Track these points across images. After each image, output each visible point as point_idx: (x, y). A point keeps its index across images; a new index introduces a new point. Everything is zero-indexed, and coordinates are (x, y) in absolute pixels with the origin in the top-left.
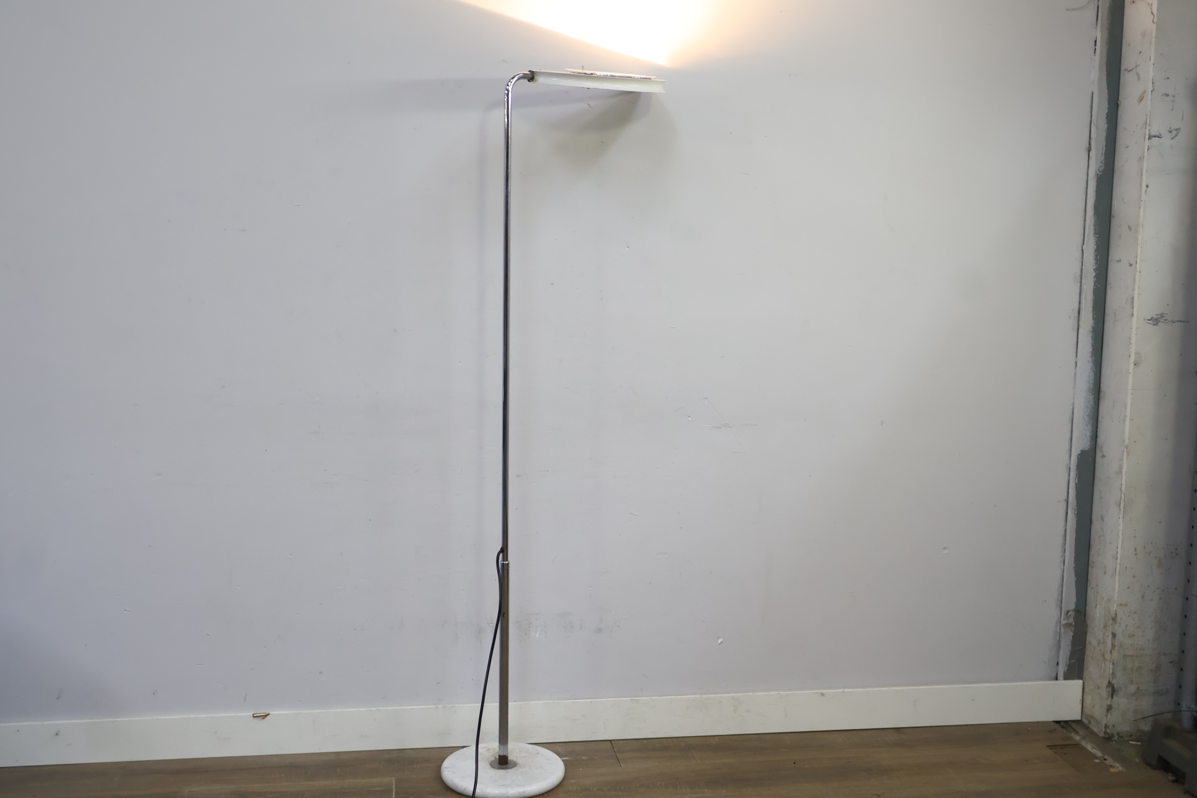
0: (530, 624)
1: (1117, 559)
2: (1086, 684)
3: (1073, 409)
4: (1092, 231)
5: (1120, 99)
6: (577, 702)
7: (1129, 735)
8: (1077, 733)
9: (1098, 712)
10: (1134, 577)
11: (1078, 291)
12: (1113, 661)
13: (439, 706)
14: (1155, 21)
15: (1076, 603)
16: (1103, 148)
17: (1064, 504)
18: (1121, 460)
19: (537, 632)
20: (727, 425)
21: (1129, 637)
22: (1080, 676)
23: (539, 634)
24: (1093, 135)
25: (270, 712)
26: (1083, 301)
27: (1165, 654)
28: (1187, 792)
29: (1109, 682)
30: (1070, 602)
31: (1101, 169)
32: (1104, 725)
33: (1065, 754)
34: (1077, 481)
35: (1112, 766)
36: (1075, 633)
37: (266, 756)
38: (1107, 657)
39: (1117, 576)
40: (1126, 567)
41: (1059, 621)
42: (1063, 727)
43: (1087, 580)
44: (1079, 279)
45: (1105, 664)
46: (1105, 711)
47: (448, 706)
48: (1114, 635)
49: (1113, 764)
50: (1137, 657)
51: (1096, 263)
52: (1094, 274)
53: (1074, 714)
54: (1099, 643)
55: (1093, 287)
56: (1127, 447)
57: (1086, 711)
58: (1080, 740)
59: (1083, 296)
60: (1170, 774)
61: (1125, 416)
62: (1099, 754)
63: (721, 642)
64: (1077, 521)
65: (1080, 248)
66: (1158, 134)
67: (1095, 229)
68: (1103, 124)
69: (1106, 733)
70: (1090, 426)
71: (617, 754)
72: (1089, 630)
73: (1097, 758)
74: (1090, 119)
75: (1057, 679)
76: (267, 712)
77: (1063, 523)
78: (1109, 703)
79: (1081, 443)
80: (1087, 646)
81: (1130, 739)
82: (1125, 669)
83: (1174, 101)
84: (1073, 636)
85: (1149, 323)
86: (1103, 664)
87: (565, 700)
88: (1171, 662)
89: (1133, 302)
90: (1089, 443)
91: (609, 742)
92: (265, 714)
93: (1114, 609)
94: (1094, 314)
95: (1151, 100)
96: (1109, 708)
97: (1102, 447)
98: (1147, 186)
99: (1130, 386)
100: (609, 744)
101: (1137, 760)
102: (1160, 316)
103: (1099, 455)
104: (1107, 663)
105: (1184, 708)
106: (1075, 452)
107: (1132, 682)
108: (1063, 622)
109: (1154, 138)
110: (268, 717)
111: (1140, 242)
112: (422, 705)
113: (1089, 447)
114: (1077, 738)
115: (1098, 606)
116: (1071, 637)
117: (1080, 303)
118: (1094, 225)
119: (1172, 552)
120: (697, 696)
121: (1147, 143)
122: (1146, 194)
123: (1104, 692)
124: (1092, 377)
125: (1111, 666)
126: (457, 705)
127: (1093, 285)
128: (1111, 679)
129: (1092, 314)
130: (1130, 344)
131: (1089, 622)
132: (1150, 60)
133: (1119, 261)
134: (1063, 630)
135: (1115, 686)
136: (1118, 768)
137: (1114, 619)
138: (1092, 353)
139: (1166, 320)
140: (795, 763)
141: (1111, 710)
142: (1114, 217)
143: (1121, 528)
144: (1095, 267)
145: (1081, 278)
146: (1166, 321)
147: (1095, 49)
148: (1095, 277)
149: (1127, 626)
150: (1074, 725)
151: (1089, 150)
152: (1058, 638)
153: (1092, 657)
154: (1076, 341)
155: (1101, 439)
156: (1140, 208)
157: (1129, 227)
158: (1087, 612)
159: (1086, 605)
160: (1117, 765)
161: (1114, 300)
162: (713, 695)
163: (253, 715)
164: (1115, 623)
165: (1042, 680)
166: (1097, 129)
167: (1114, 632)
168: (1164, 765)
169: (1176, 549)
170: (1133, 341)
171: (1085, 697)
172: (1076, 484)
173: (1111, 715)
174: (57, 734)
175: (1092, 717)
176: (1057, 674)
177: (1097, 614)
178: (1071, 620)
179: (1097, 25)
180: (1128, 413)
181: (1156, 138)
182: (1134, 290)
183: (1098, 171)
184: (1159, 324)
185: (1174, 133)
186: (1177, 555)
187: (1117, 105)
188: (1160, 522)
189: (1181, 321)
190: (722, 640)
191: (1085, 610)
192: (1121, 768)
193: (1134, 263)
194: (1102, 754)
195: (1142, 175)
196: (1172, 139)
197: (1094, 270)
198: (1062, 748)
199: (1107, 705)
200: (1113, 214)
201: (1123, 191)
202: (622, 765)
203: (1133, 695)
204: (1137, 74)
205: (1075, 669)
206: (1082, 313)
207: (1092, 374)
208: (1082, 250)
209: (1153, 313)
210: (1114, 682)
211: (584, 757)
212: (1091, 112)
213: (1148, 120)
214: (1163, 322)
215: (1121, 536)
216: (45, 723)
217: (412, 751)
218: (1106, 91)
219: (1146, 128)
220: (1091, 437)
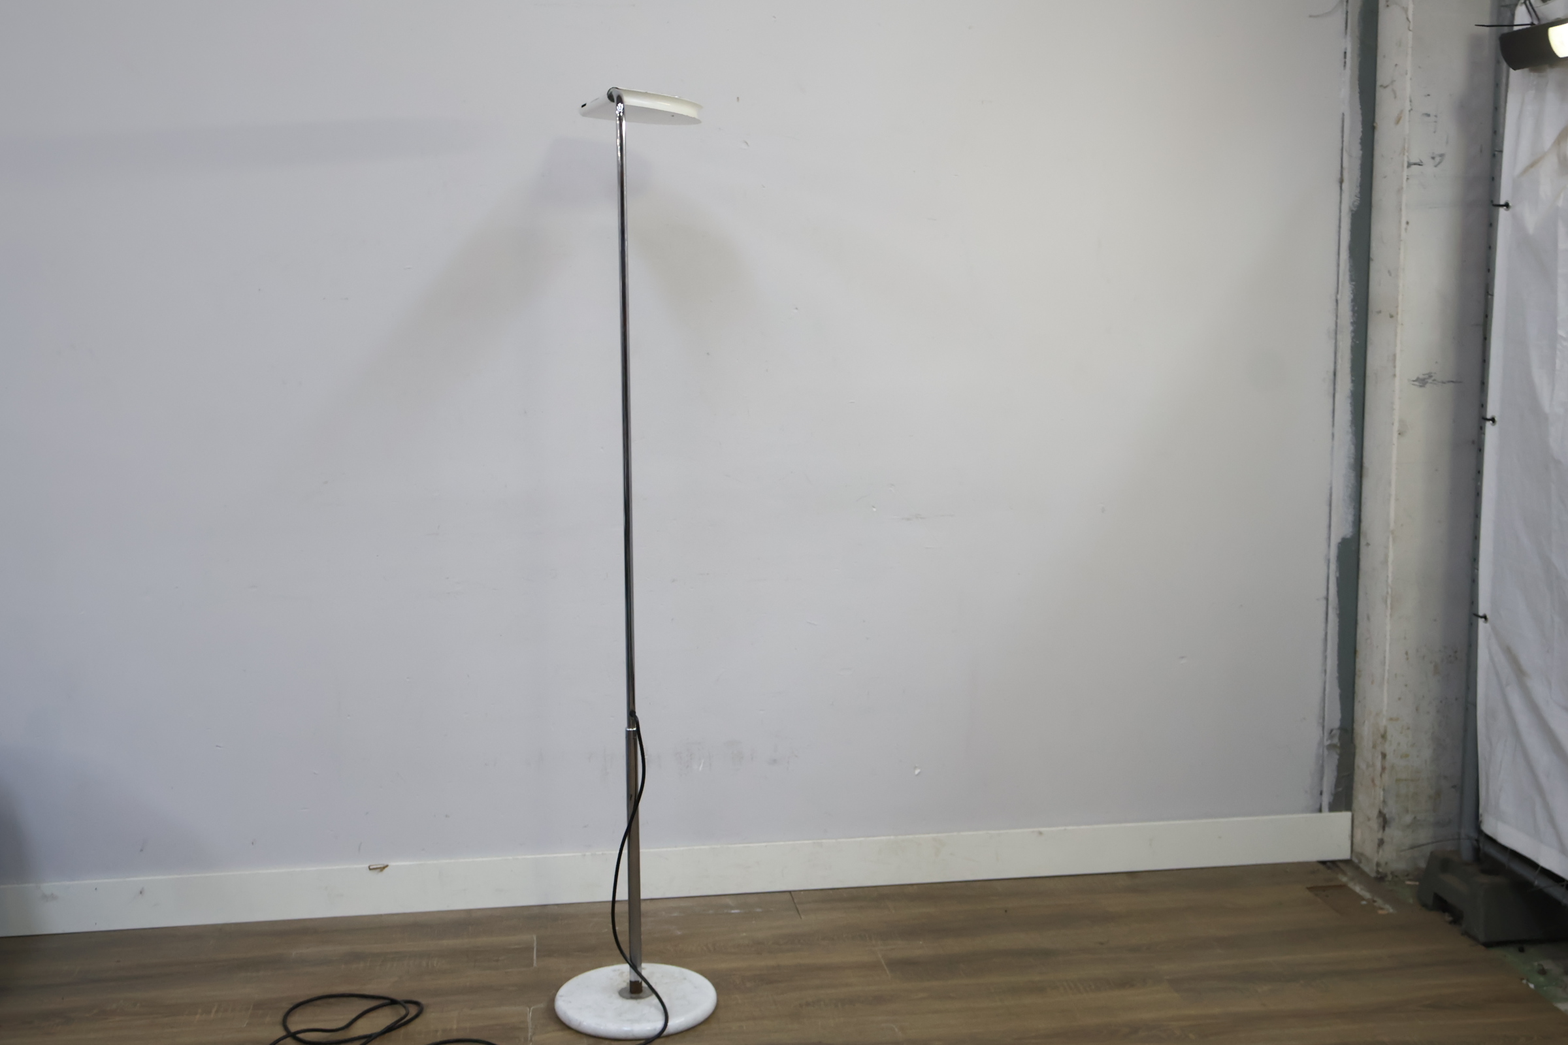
0: (692, 755)
1: (1385, 665)
2: (1355, 817)
3: (1331, 488)
4: (1347, 277)
5: (1376, 120)
6: (749, 846)
7: (1406, 873)
8: (1344, 873)
9: (1369, 849)
10: (1406, 686)
11: (1332, 349)
12: (1384, 786)
13: (588, 854)
14: (1411, 28)
15: (1342, 720)
16: (1357, 179)
17: (1325, 602)
18: (1387, 547)
19: (700, 765)
20: (919, 516)
21: (1401, 757)
22: (1348, 807)
24: (1345, 164)
25: (389, 864)
26: (1339, 361)
27: (1446, 778)
28: (1466, 934)
29: (1380, 812)
30: (1334, 719)
31: (1357, 203)
32: (1376, 863)
33: (1327, 896)
34: (1338, 575)
35: (1382, 909)
36: (1341, 755)
37: (382, 915)
38: (1377, 782)
39: (1386, 686)
40: (1396, 675)
41: (1321, 743)
42: (1329, 868)
43: (1354, 693)
44: (1333, 335)
45: (1375, 790)
46: (1377, 846)
47: (597, 853)
48: (1384, 756)
49: (1383, 906)
50: (1412, 780)
51: (1353, 315)
52: (1351, 328)
53: (1341, 852)
54: (1368, 766)
55: (1350, 344)
56: (1392, 532)
57: (1357, 849)
58: (1348, 881)
59: (1339, 355)
60: (1447, 914)
61: (1390, 496)
62: (1367, 895)
63: (919, 773)
64: (1339, 622)
65: (1334, 298)
66: (1418, 161)
67: (1351, 275)
68: (1357, 151)
69: (1378, 872)
70: (1351, 510)
71: (797, 906)
72: (1358, 751)
73: (1363, 899)
74: (1341, 146)
75: (1320, 810)
76: (386, 864)
77: (1323, 625)
78: (1380, 837)
79: (1342, 529)
80: (1355, 772)
81: (1405, 878)
82: (1398, 796)
83: (1436, 122)
84: (1338, 759)
85: (1413, 385)
86: (1373, 791)
87: (736, 843)
88: (1454, 787)
89: (1395, 360)
90: (1351, 530)
91: (789, 894)
92: (382, 866)
93: (1384, 724)
94: (1352, 376)
95: (1409, 121)
96: (1381, 843)
97: (1366, 534)
98: (1407, 223)
99: (1394, 459)
100: (788, 896)
101: (1411, 901)
102: (1426, 376)
103: (1363, 543)
104: (1377, 789)
105: (1465, 837)
106: (1335, 540)
107: (1407, 811)
108: (1327, 743)
109: (1414, 166)
110: (386, 869)
111: (1400, 289)
112: (567, 852)
113: (1351, 534)
114: (1345, 879)
115: (1366, 722)
116: (1336, 760)
117: (1335, 363)
118: (1350, 271)
119: (1450, 656)
120: (892, 837)
121: (1406, 172)
122: (1406, 232)
123: (1375, 824)
124: (1353, 451)
125: (1382, 793)
126: (607, 852)
127: (1350, 341)
128: (1381, 808)
129: (1350, 377)
130: (1393, 409)
131: (1357, 742)
132: (1407, 74)
133: (1380, 312)
134: (1326, 752)
135: (1387, 816)
136: (1389, 909)
137: (1384, 736)
138: (1352, 421)
139: (1434, 380)
140: (1006, 911)
141: (1383, 845)
142: (1372, 260)
143: (1388, 628)
144: (1352, 321)
145: (1336, 333)
146: (1435, 382)
147: (1345, 63)
148: (1352, 331)
149: (1399, 744)
150: (1342, 865)
151: (1341, 181)
152: (1321, 762)
153: (1361, 784)
154: (1331, 408)
155: (1364, 525)
156: (1399, 249)
157: (1389, 272)
158: (1355, 731)
159: (1353, 722)
160: (1388, 906)
161: (1375, 360)
162: (911, 836)
163: (369, 867)
164: (1385, 741)
165: (1302, 812)
166: (1350, 156)
167: (1384, 752)
168: (1441, 905)
169: (1456, 652)
170: (1397, 406)
171: (1354, 832)
172: (1337, 579)
173: (1383, 850)
174: (141, 893)
175: (1362, 854)
176: (1321, 805)
177: (1365, 732)
178: (1336, 741)
179: (1346, 33)
180: (1393, 492)
181: (1417, 166)
182: (1395, 346)
183: (1352, 207)
184: (1428, 386)
185: (1438, 159)
186: (1456, 659)
187: (1373, 128)
188: (1435, 620)
189: (1452, 382)
190: (919, 771)
191: (1353, 729)
192: (1391, 910)
193: (1395, 314)
194: (1371, 895)
195: (1401, 210)
197: (1352, 323)
198: (1324, 890)
199: (1379, 839)
200: (1371, 256)
201: (1382, 228)
202: (803, 917)
203: (1408, 826)
204: (1394, 92)
205: (1343, 799)
206: (1339, 375)
207: (1352, 447)
208: (1337, 301)
209: (1420, 372)
210: (1385, 811)
211: (759, 910)
212: (1343, 137)
213: (1406, 146)
214: (1431, 383)
215: (1388, 637)
216: (127, 879)
217: (556, 907)
218: (1360, 112)
219: (1404, 154)
220: (1354, 522)
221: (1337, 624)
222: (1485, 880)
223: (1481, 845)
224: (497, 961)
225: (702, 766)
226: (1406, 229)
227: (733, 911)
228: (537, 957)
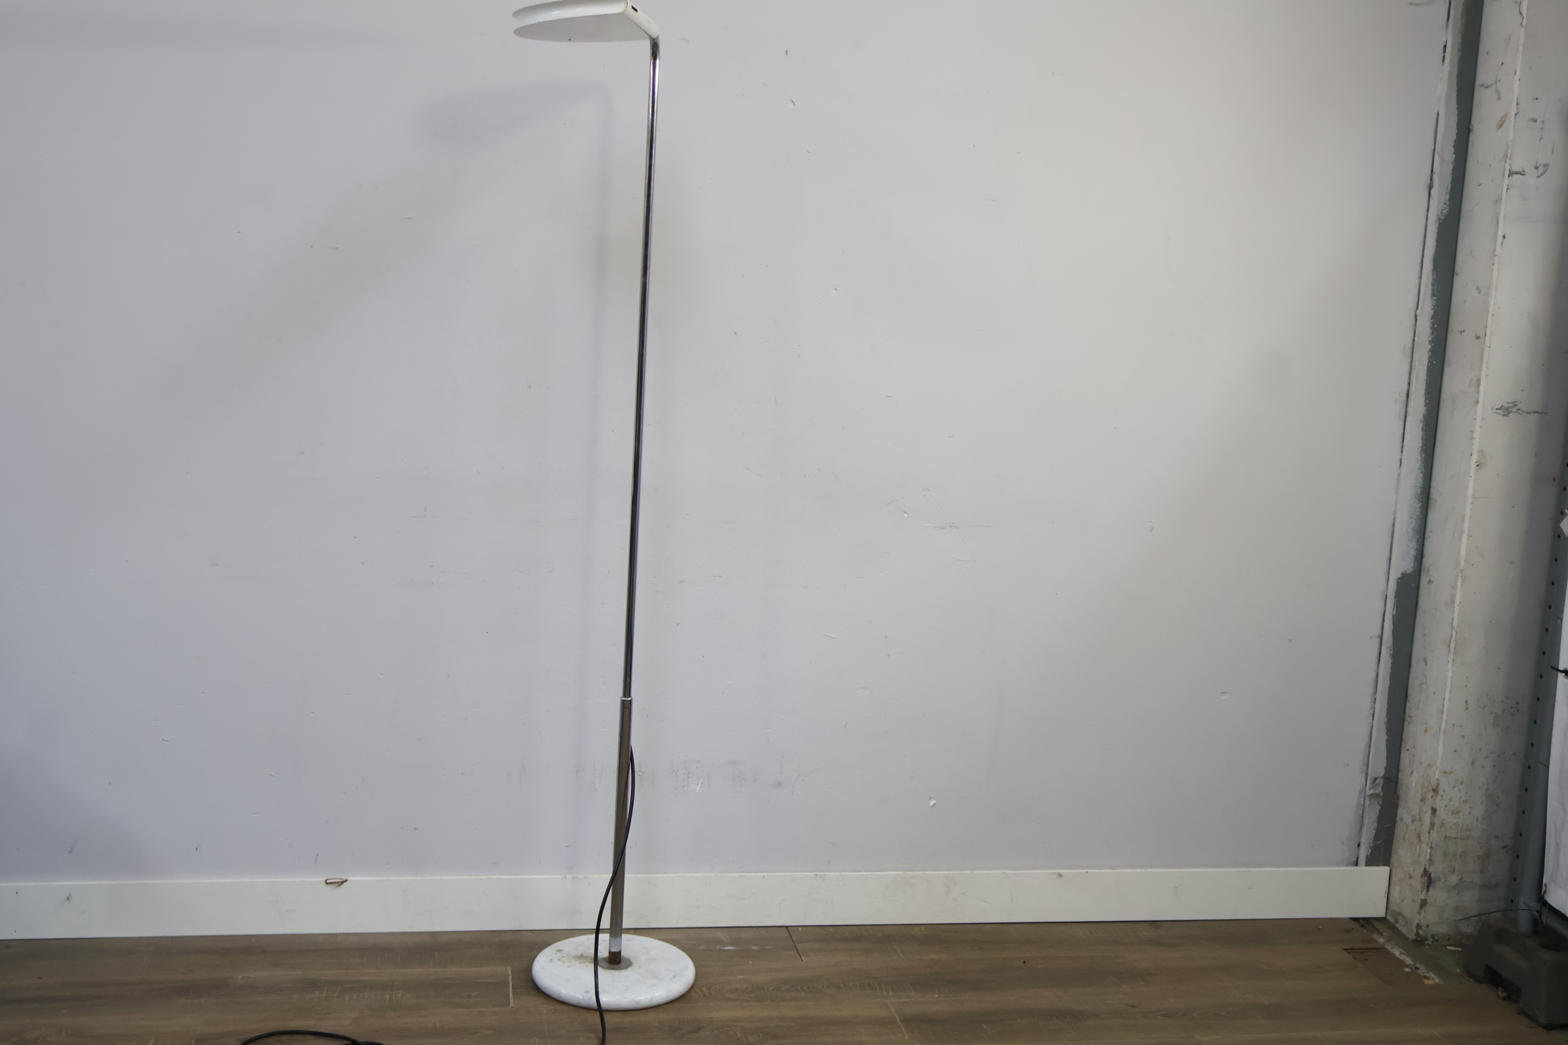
0: (689, 773)
1: (1442, 714)
2: (1393, 872)
3: (1394, 520)
4: (1429, 292)
5: (1472, 123)
6: (746, 876)
7: (1447, 937)
8: (1381, 934)
9: (1409, 909)
10: (1463, 737)
11: (1407, 368)
12: (1432, 843)
13: (568, 876)
14: (1524, 24)
15: (1386, 768)
16: (1448, 185)
17: (1378, 641)
18: (1454, 587)
19: (698, 784)
20: (954, 525)
21: (1453, 814)
22: (1386, 862)
23: (701, 787)
24: (1437, 168)
25: (349, 878)
26: (1414, 382)
27: (1497, 837)
28: (1522, 1012)
29: (1425, 871)
30: (1379, 767)
31: (1445, 212)
32: (1415, 925)
33: (1366, 960)
34: (1394, 613)
35: (1428, 978)
36: (1382, 806)
37: (340, 934)
38: (1424, 838)
39: (1442, 736)
40: (1454, 725)
41: (1363, 791)
42: (1362, 926)
43: (1401, 739)
44: (1409, 353)
45: (1420, 847)
46: (1419, 906)
47: (579, 876)
48: (1434, 811)
49: (1427, 975)
50: (1461, 839)
51: (1432, 334)
52: (1429, 347)
53: (1377, 909)
54: (1413, 821)
55: (1426, 364)
56: (1462, 571)
57: (1393, 907)
58: (1385, 942)
59: (1414, 375)
60: (1500, 989)
61: (1462, 532)
62: (1409, 961)
63: (934, 804)
64: (1392, 663)
65: (1413, 313)
66: (1520, 170)
67: (1433, 290)
68: (1450, 156)
69: (1417, 934)
70: (1414, 543)
71: (797, 945)
72: (1401, 803)
73: (1407, 966)
74: (1433, 148)
75: (1357, 864)
76: (344, 878)
77: (1375, 666)
78: (1423, 897)
79: (1402, 564)
80: (1397, 824)
81: (1447, 943)
82: (1445, 854)
83: (1542, 128)
84: (1380, 810)
85: (1496, 413)
86: (1418, 847)
87: (731, 872)
88: (1505, 847)
89: (1478, 385)
90: (1412, 565)
91: (785, 929)
92: (341, 880)
93: (1436, 777)
94: (1426, 399)
95: (1514, 126)
96: (1424, 904)
97: (1428, 570)
98: (1504, 237)
99: (1470, 493)
100: (784, 932)
101: (1458, 970)
102: (1512, 405)
103: (1424, 580)
104: (1424, 846)
105: (1522, 906)
106: (1395, 575)
107: (1453, 871)
108: (1369, 792)
109: (1515, 175)
110: (345, 884)
111: (1491, 308)
112: (546, 874)
113: (1412, 569)
114: (1381, 940)
115: (1415, 772)
116: (1378, 811)
117: (1409, 384)
118: (1433, 285)
119: (1512, 708)
120: (901, 873)
121: (1506, 181)
122: (1502, 247)
123: (1418, 883)
124: (1421, 480)
125: (1429, 850)
126: (590, 876)
127: (1427, 361)
128: (1427, 866)
129: (1424, 399)
130: (1473, 438)
131: (1401, 793)
132: (1515, 74)
133: (1462, 332)
134: (1367, 802)
135: (1432, 875)
136: (1434, 979)
137: (1435, 791)
138: (1422, 448)
139: (1519, 410)
140: (1025, 962)
141: (1425, 906)
142: (1457, 275)
143: (1450, 674)
144: (1430, 339)
145: (1413, 352)
146: (1519, 412)
147: (1444, 57)
148: (1430, 351)
149: (1451, 799)
150: (1376, 923)
151: (1430, 188)
152: (1361, 812)
153: (1404, 838)
154: (1402, 432)
155: (1426, 562)
156: (1493, 265)
157: (1478, 288)
158: (1399, 781)
159: (1398, 771)
160: (1432, 975)
161: (1454, 382)
162: (921, 873)
163: (326, 881)
164: (1437, 796)
165: (1338, 864)
166: (1442, 160)
167: (1434, 807)
168: (1493, 978)
169: (1518, 704)
170: (1477, 435)
171: (1391, 888)
172: (1393, 616)
173: (1425, 912)
174: (68, 899)
175: (1400, 914)
176: (1358, 858)
177: (1412, 783)
178: (1379, 790)
179: (1448, 24)
180: (1466, 527)
181: (1518, 175)
182: (1481, 370)
183: (1440, 214)
184: (1511, 414)
185: (1541, 170)
186: (1518, 710)
187: (1469, 131)
188: (1499, 668)
189: (1538, 412)
190: (934, 802)
191: (1397, 778)
192: (1437, 980)
193: (1480, 334)
194: (1413, 961)
195: (1498, 222)
196: (1539, 177)
197: (1430, 341)
198: (1362, 953)
199: (1421, 899)
200: (1458, 269)
201: (1471, 241)
202: (803, 958)
203: (1454, 887)
204: (1498, 92)
205: (1381, 853)
206: (1412, 396)
207: (1421, 475)
208: (1416, 316)
209: (1504, 399)
210: (1431, 870)
211: (756, 948)
212: (1435, 138)
213: (1509, 151)
214: (1515, 412)
215: (1449, 684)
216: (52, 883)
217: (530, 933)
218: (1456, 112)
219: (1506, 162)
220: (1416, 557)
221: (1390, 665)
222: (1547, 956)
223: (1544, 918)
224: (469, 997)
225: (699, 785)
226: (1502, 244)
227: (726, 948)
228: (514, 994)
